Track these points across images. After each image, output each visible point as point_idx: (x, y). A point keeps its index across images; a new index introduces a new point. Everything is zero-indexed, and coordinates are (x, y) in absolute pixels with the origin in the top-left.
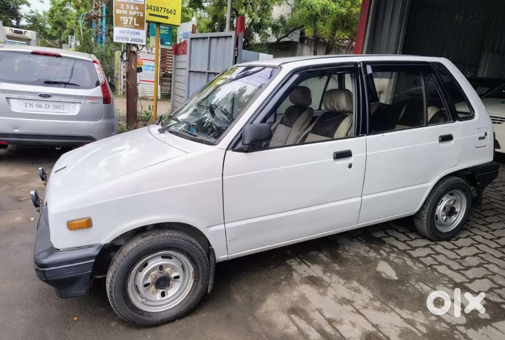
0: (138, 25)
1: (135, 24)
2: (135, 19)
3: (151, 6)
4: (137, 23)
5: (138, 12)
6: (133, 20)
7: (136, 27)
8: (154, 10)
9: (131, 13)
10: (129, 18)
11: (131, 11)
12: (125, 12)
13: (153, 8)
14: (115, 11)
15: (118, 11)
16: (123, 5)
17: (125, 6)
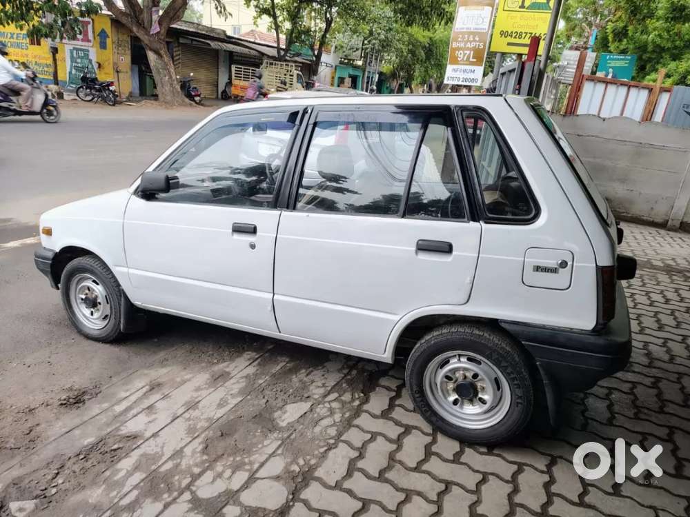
0: (475, 60)
1: (471, 60)
2: (472, 52)
3: (512, 32)
4: (473, 58)
5: (478, 43)
6: (470, 53)
7: (472, 64)
8: (515, 37)
9: (468, 45)
10: (465, 52)
11: (469, 43)
12: (462, 45)
13: (514, 35)
14: (452, 46)
15: (455, 45)
16: (461, 36)
17: (463, 38)
